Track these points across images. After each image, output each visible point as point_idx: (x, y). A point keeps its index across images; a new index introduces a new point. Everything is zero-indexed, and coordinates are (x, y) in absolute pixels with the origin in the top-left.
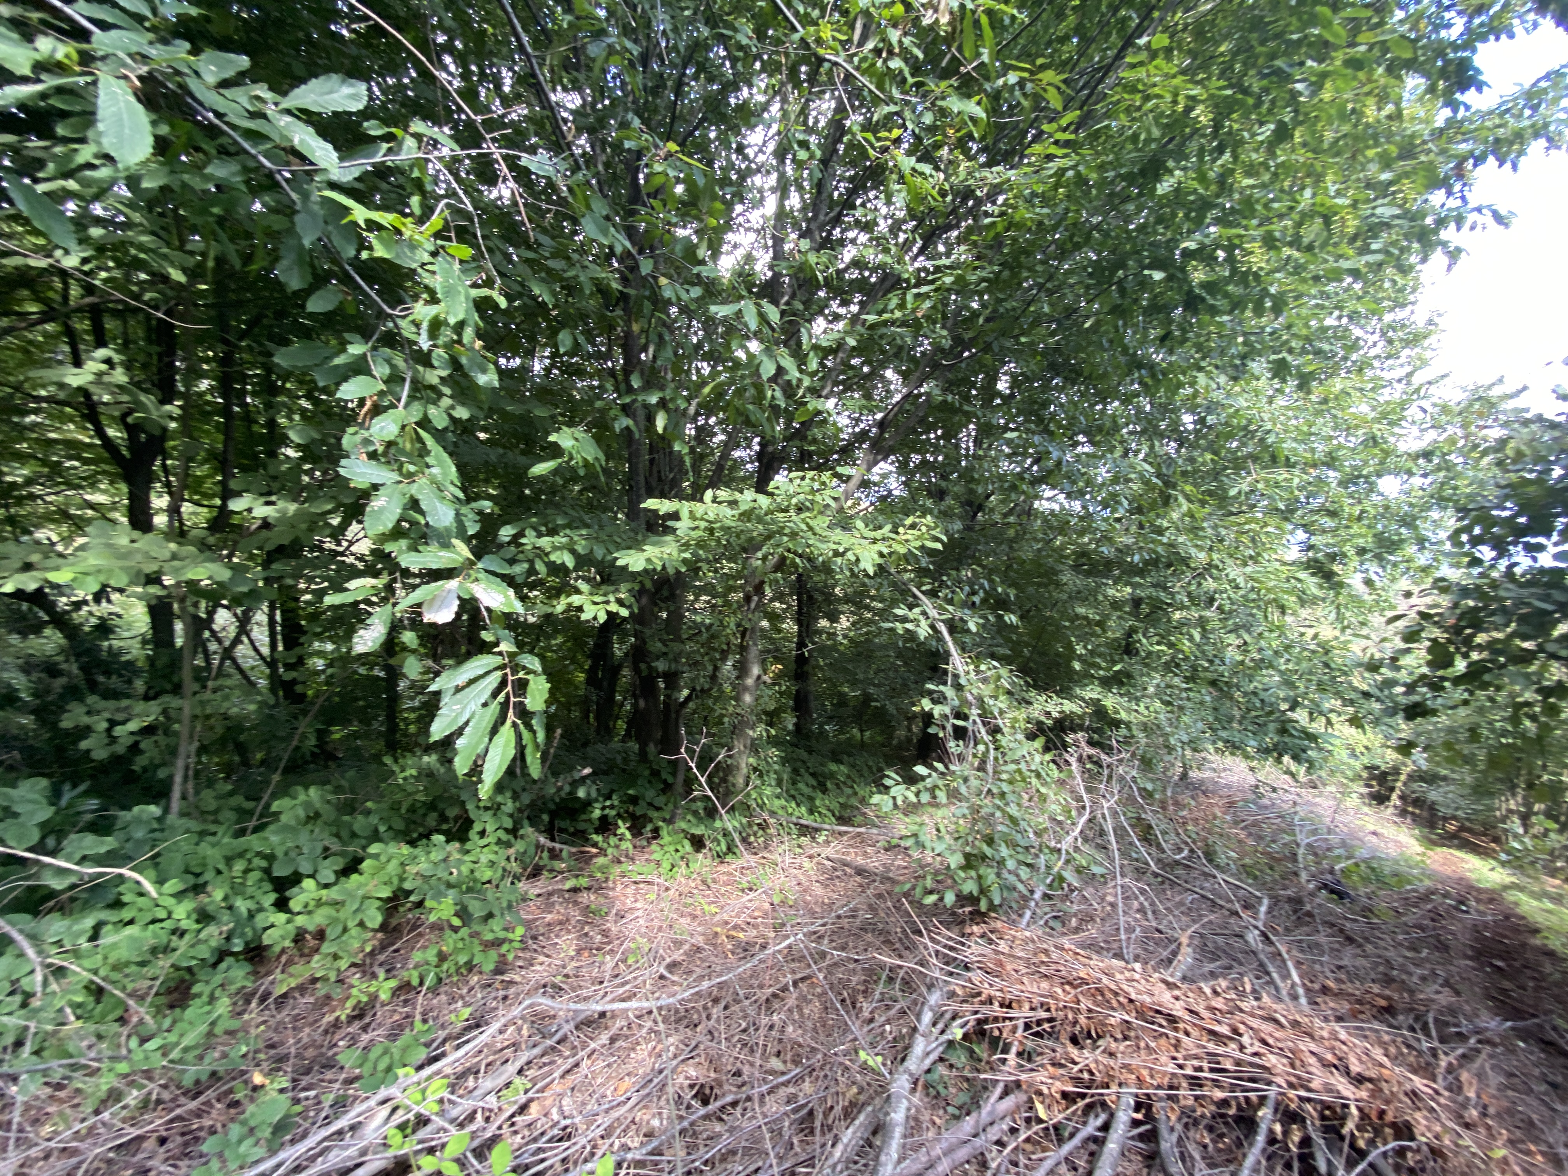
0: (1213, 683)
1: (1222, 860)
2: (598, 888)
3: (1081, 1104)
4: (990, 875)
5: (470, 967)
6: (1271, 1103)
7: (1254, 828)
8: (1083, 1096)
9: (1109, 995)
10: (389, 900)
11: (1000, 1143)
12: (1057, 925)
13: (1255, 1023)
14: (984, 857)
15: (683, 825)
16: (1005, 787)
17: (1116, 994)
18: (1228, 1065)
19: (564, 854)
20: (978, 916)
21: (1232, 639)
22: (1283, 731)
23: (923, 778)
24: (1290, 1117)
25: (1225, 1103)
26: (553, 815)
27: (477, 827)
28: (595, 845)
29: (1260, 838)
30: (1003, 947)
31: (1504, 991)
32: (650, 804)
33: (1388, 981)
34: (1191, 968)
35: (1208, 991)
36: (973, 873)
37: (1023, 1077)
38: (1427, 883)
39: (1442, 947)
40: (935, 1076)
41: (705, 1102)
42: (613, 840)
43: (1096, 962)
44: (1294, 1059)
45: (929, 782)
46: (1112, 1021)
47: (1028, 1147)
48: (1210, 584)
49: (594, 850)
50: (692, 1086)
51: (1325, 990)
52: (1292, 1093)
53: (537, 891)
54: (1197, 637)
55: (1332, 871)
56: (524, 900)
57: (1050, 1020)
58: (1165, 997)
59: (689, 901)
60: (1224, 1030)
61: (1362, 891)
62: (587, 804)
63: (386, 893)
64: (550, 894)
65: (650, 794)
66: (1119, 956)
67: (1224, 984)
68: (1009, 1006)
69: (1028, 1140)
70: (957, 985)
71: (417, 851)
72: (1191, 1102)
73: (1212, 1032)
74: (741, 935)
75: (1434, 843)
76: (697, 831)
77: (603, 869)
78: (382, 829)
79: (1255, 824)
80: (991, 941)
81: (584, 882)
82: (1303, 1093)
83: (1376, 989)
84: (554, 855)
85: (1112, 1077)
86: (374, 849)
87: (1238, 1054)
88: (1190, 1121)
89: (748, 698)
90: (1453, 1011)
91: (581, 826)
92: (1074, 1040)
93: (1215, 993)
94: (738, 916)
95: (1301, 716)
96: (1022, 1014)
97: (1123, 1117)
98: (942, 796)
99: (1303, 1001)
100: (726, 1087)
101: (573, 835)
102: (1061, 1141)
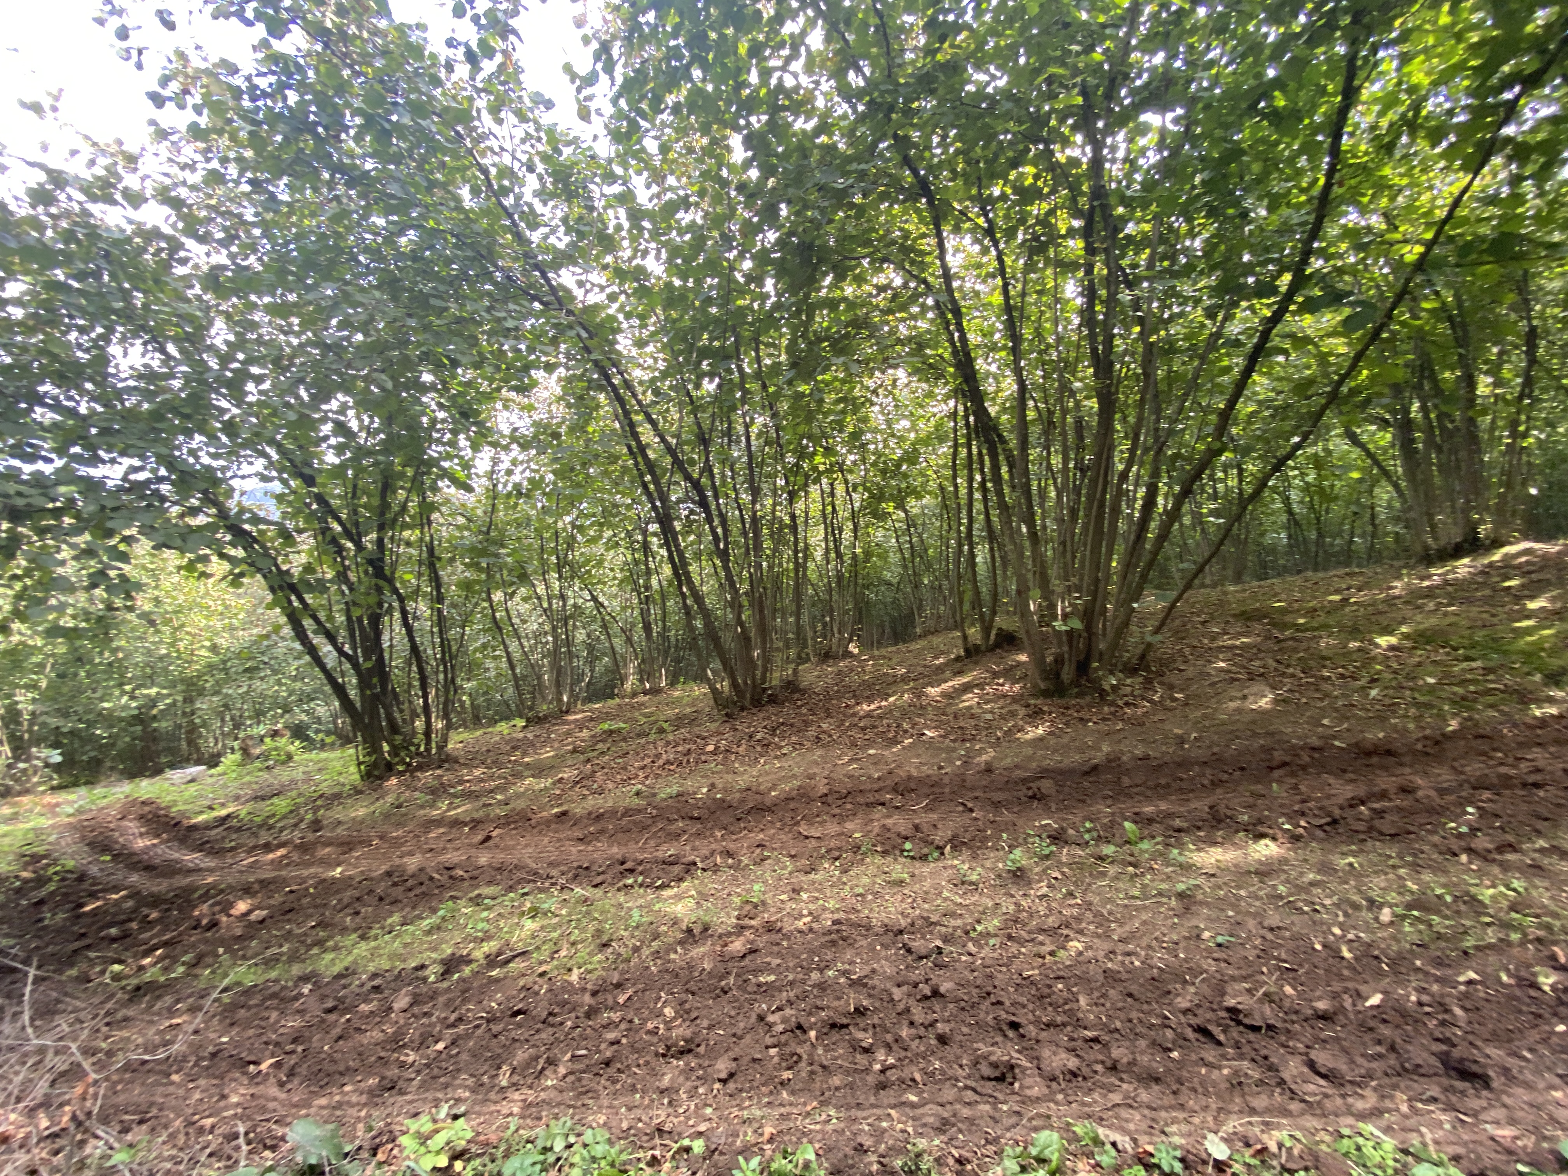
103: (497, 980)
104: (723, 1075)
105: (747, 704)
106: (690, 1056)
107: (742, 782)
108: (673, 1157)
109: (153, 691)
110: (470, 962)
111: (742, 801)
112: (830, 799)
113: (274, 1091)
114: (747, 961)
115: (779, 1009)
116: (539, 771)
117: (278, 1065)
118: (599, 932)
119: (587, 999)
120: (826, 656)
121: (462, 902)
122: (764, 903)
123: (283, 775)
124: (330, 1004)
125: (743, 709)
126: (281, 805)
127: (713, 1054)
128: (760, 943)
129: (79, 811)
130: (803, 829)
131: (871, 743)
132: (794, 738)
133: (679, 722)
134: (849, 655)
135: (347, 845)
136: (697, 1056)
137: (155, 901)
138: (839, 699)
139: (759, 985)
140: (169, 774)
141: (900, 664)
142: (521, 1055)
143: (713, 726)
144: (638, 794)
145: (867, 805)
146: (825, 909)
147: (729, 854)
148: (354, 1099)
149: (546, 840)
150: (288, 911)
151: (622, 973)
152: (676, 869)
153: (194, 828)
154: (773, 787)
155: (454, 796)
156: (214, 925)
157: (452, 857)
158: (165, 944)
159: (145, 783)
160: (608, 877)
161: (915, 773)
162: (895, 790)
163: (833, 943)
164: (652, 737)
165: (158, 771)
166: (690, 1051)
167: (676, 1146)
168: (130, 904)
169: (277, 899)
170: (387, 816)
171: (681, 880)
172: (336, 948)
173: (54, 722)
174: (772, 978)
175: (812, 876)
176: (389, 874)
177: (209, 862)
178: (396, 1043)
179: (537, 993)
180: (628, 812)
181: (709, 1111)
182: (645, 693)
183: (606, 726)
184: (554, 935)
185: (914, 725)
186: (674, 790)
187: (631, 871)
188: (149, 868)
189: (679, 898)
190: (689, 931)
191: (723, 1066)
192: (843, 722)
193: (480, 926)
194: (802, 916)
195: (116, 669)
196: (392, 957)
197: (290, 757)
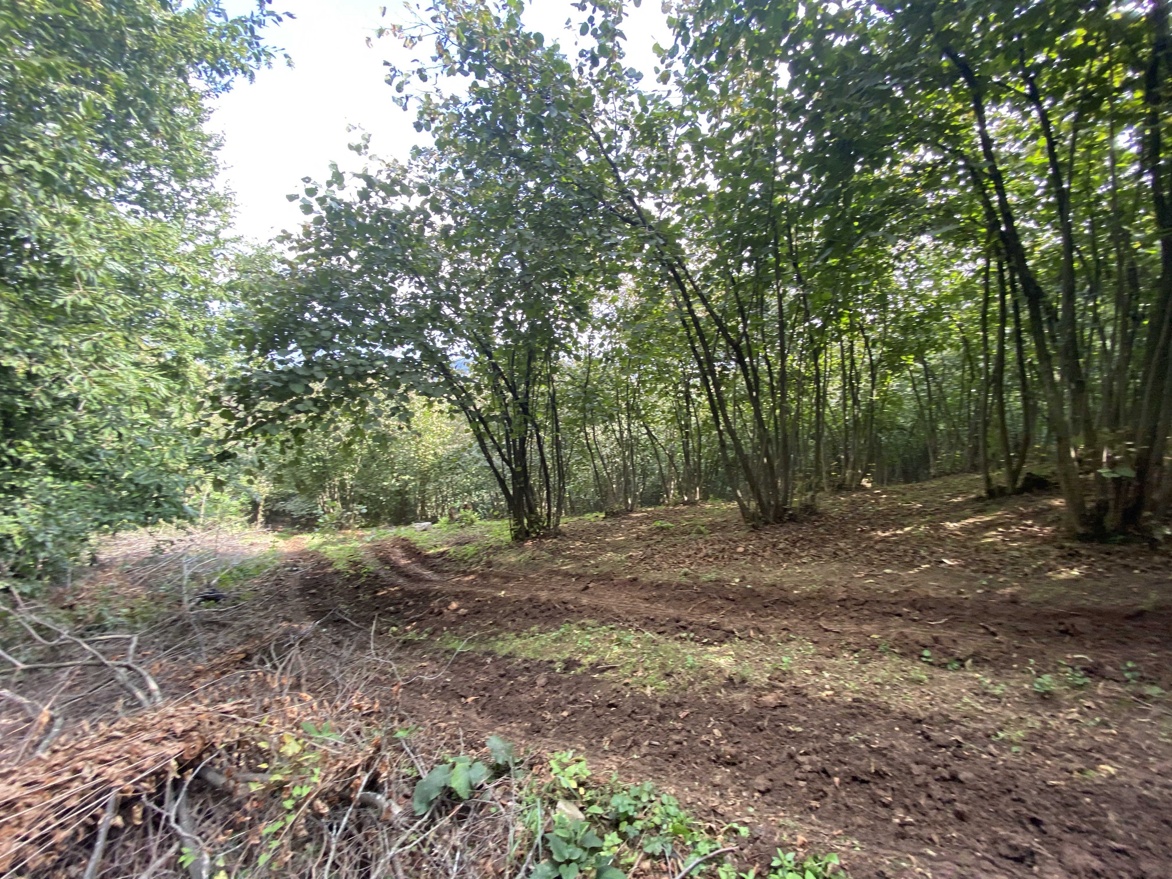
103: (597, 681)
104: (762, 788)
105: (771, 520)
106: (734, 768)
107: (768, 579)
108: (725, 833)
109: (407, 477)
110: (580, 665)
111: (769, 594)
112: (848, 604)
113: (474, 716)
114: (777, 712)
115: (806, 754)
116: (617, 548)
117: (476, 701)
118: (663, 666)
119: (658, 707)
120: (840, 488)
121: (574, 626)
122: (791, 672)
123: (470, 532)
124: (502, 672)
125: (767, 523)
126: (470, 549)
127: (753, 771)
128: (789, 701)
129: (372, 541)
130: (823, 623)
131: (888, 564)
132: (813, 552)
133: (713, 527)
134: (864, 489)
135: (507, 578)
136: (740, 769)
137: (411, 595)
138: (854, 524)
139: (789, 732)
140: (414, 525)
141: (915, 499)
142: (616, 733)
143: (742, 534)
144: (686, 574)
145: (884, 614)
146: (845, 688)
147: (759, 631)
148: (518, 732)
149: (623, 596)
150: (477, 612)
151: (682, 697)
152: (719, 633)
153: (427, 556)
154: (796, 587)
155: (565, 557)
156: (440, 613)
157: (567, 596)
158: (418, 620)
159: (403, 528)
160: (667, 628)
161: (932, 594)
162: (912, 605)
163: (854, 716)
164: (693, 536)
165: (408, 523)
166: (734, 764)
167: (727, 827)
168: (399, 595)
169: (472, 604)
170: (527, 564)
171: (722, 642)
172: (503, 639)
173: (362, 491)
174: (799, 729)
175: (833, 661)
176: (530, 600)
177: (436, 577)
178: (539, 704)
179: (623, 696)
180: (679, 586)
181: (751, 810)
182: (685, 503)
183: (658, 524)
184: (634, 660)
185: (932, 553)
186: (713, 576)
187: (684, 628)
188: (407, 576)
189: (721, 654)
190: (731, 679)
191: (761, 782)
192: (858, 544)
193: (586, 643)
194: (824, 689)
195: (390, 463)
196: (535, 651)
197: (472, 522)
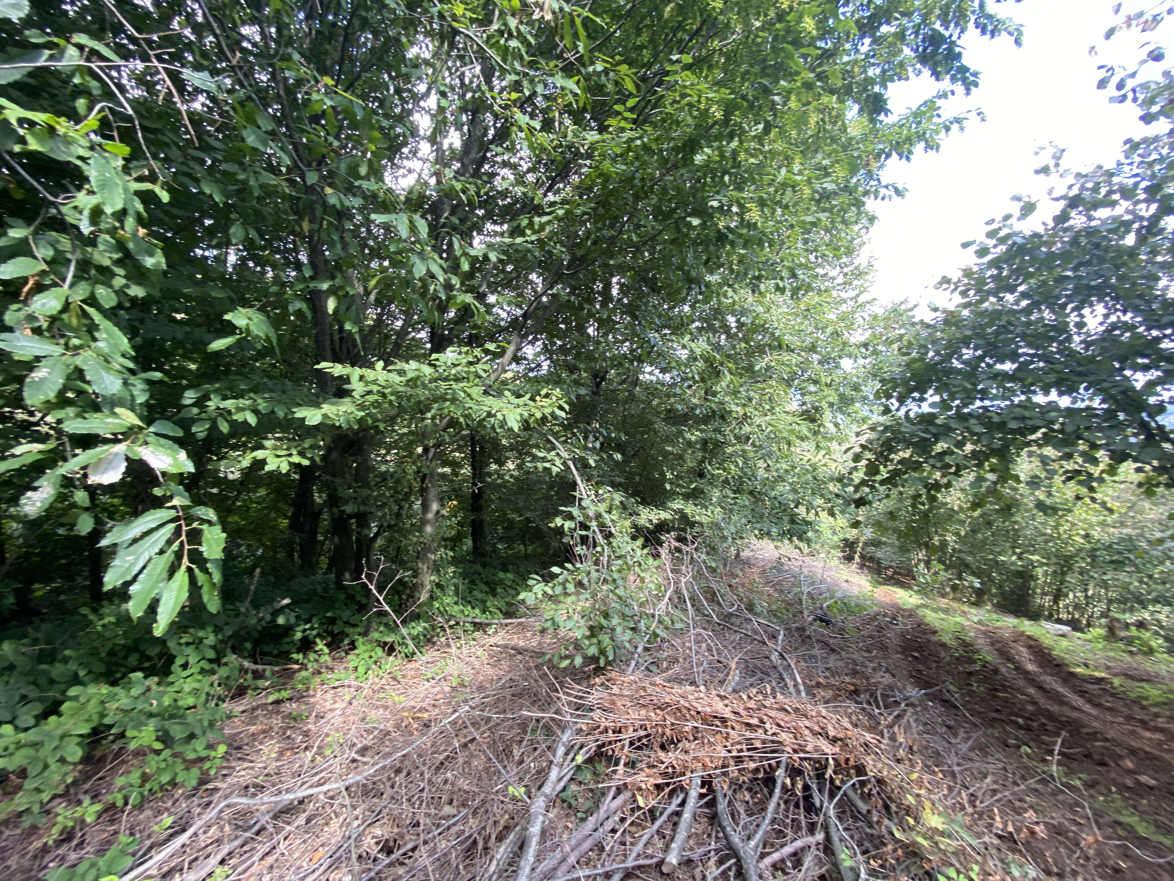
0: (751, 493)
1: (758, 609)
2: (299, 697)
3: (667, 790)
4: (606, 640)
5: (173, 783)
6: (783, 765)
7: (778, 587)
8: (668, 785)
9: (684, 711)
10: (89, 735)
11: (614, 831)
12: (653, 668)
13: (772, 713)
14: (602, 627)
15: (376, 635)
16: (616, 576)
17: (689, 710)
18: (758, 744)
19: (268, 673)
20: (599, 671)
21: (761, 464)
22: (793, 522)
23: (556, 576)
24: (795, 772)
25: (757, 770)
26: (257, 642)
27: (179, 661)
28: (296, 662)
29: (782, 591)
30: (615, 690)
31: (920, 671)
32: (347, 623)
33: (854, 673)
34: (738, 684)
35: (745, 697)
36: (595, 640)
37: (629, 780)
38: (875, 609)
39: (884, 647)
40: (568, 793)
41: (389, 852)
42: (312, 656)
43: (677, 690)
44: (796, 734)
45: (561, 579)
46: (687, 729)
47: (633, 829)
48: (747, 429)
49: (296, 667)
50: (377, 843)
51: (818, 685)
52: (795, 756)
53: (242, 708)
54: (740, 464)
55: (821, 608)
56: (229, 717)
57: (647, 736)
58: (719, 707)
59: (382, 695)
60: (755, 721)
61: (839, 618)
62: (289, 629)
63: (85, 730)
64: (254, 709)
65: (346, 614)
66: (693, 683)
67: (755, 691)
68: (620, 732)
69: (632, 824)
70: (583, 724)
71: (117, 689)
72: (736, 774)
73: (748, 725)
74: (426, 715)
75: (880, 584)
76: (389, 639)
77: (305, 681)
78: (82, 673)
79: (779, 583)
80: (608, 688)
81: (285, 694)
82: (802, 755)
83: (847, 679)
84: (258, 675)
85: (686, 767)
86: (73, 692)
87: (763, 736)
88: (737, 787)
89: (429, 529)
90: (891, 688)
91: (285, 648)
92: (663, 747)
93: (749, 697)
94: (423, 700)
95: (802, 510)
96: (628, 735)
97: (694, 794)
98: (571, 588)
99: (803, 694)
100: (407, 838)
101: (276, 656)
102: (654, 820)
